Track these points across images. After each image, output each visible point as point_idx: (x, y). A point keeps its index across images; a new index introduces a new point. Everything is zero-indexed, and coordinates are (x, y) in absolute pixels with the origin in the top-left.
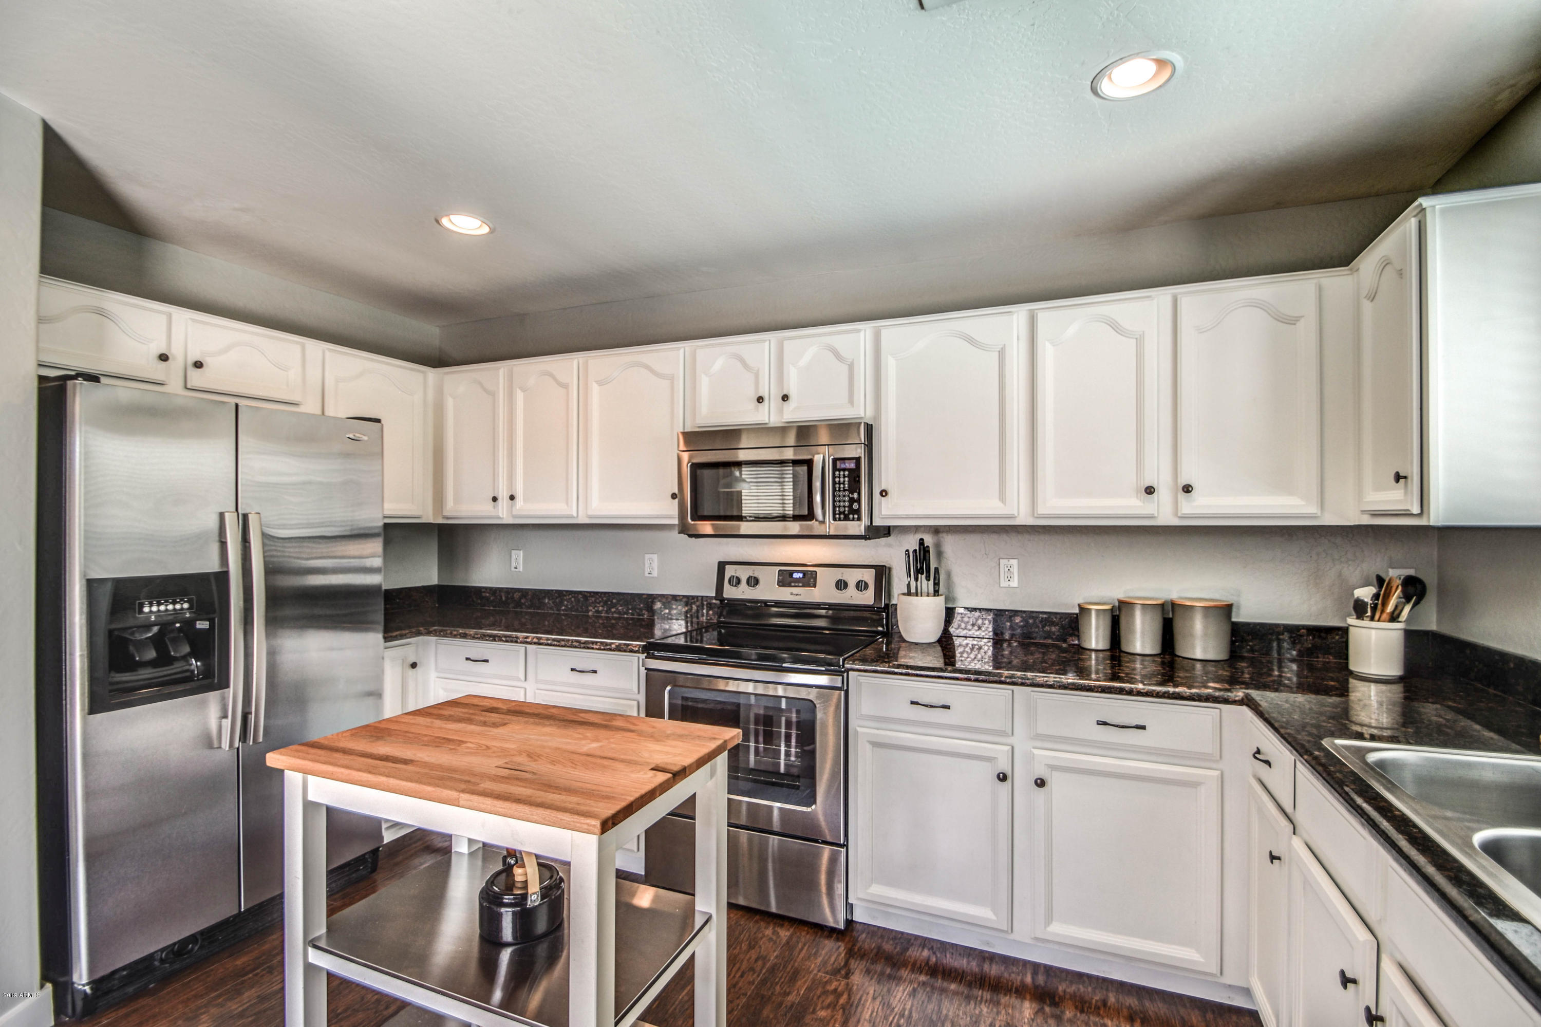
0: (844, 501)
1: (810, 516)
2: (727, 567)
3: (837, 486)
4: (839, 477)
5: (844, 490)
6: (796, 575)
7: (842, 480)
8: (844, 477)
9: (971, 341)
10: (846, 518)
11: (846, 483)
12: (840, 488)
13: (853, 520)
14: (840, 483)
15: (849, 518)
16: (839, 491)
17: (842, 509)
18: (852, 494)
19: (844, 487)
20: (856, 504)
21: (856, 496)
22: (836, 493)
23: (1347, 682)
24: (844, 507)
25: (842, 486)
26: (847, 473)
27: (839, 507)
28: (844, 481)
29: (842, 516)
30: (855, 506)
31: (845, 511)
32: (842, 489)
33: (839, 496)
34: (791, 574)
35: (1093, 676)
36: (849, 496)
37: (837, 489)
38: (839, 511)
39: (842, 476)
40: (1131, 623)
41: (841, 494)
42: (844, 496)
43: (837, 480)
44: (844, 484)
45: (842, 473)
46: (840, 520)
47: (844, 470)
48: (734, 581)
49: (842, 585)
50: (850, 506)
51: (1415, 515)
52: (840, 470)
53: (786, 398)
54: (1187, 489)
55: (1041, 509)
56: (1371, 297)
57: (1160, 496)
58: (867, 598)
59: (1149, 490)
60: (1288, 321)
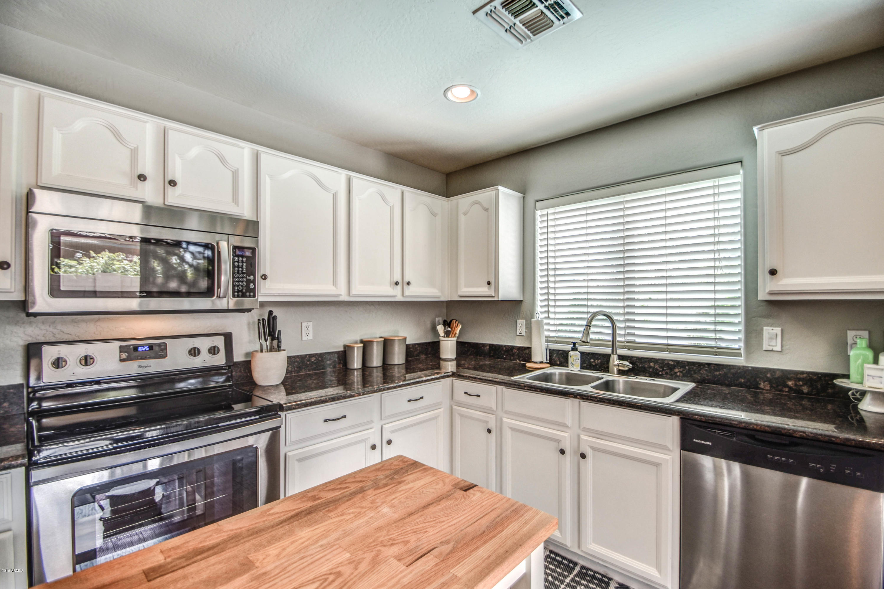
0: (242, 282)
1: (209, 292)
2: (45, 348)
3: (237, 269)
4: (238, 262)
5: (242, 273)
6: (140, 349)
7: (240, 264)
8: (243, 262)
9: (318, 182)
10: (244, 295)
11: (244, 267)
12: (238, 271)
13: (250, 297)
14: (238, 267)
15: (246, 295)
16: (238, 273)
17: (240, 288)
18: (249, 276)
19: (242, 271)
20: (252, 284)
21: (252, 278)
22: (236, 275)
24: (242, 286)
25: (240, 269)
26: (244, 259)
27: (238, 286)
28: (242, 266)
29: (240, 294)
30: (252, 286)
31: (242, 290)
32: (240, 272)
33: (238, 277)
34: (135, 347)
36: (246, 278)
37: (236, 272)
38: (238, 289)
39: (240, 261)
40: (372, 349)
41: (240, 275)
42: (242, 278)
43: (236, 264)
44: (242, 267)
45: (240, 259)
46: (238, 296)
47: (241, 257)
48: (58, 363)
49: (194, 352)
50: (248, 286)
51: (493, 297)
52: (238, 256)
53: (173, 183)
54: (409, 283)
55: (354, 292)
56: (465, 214)
57: (399, 287)
58: (220, 360)
59: (397, 284)
60: (434, 214)
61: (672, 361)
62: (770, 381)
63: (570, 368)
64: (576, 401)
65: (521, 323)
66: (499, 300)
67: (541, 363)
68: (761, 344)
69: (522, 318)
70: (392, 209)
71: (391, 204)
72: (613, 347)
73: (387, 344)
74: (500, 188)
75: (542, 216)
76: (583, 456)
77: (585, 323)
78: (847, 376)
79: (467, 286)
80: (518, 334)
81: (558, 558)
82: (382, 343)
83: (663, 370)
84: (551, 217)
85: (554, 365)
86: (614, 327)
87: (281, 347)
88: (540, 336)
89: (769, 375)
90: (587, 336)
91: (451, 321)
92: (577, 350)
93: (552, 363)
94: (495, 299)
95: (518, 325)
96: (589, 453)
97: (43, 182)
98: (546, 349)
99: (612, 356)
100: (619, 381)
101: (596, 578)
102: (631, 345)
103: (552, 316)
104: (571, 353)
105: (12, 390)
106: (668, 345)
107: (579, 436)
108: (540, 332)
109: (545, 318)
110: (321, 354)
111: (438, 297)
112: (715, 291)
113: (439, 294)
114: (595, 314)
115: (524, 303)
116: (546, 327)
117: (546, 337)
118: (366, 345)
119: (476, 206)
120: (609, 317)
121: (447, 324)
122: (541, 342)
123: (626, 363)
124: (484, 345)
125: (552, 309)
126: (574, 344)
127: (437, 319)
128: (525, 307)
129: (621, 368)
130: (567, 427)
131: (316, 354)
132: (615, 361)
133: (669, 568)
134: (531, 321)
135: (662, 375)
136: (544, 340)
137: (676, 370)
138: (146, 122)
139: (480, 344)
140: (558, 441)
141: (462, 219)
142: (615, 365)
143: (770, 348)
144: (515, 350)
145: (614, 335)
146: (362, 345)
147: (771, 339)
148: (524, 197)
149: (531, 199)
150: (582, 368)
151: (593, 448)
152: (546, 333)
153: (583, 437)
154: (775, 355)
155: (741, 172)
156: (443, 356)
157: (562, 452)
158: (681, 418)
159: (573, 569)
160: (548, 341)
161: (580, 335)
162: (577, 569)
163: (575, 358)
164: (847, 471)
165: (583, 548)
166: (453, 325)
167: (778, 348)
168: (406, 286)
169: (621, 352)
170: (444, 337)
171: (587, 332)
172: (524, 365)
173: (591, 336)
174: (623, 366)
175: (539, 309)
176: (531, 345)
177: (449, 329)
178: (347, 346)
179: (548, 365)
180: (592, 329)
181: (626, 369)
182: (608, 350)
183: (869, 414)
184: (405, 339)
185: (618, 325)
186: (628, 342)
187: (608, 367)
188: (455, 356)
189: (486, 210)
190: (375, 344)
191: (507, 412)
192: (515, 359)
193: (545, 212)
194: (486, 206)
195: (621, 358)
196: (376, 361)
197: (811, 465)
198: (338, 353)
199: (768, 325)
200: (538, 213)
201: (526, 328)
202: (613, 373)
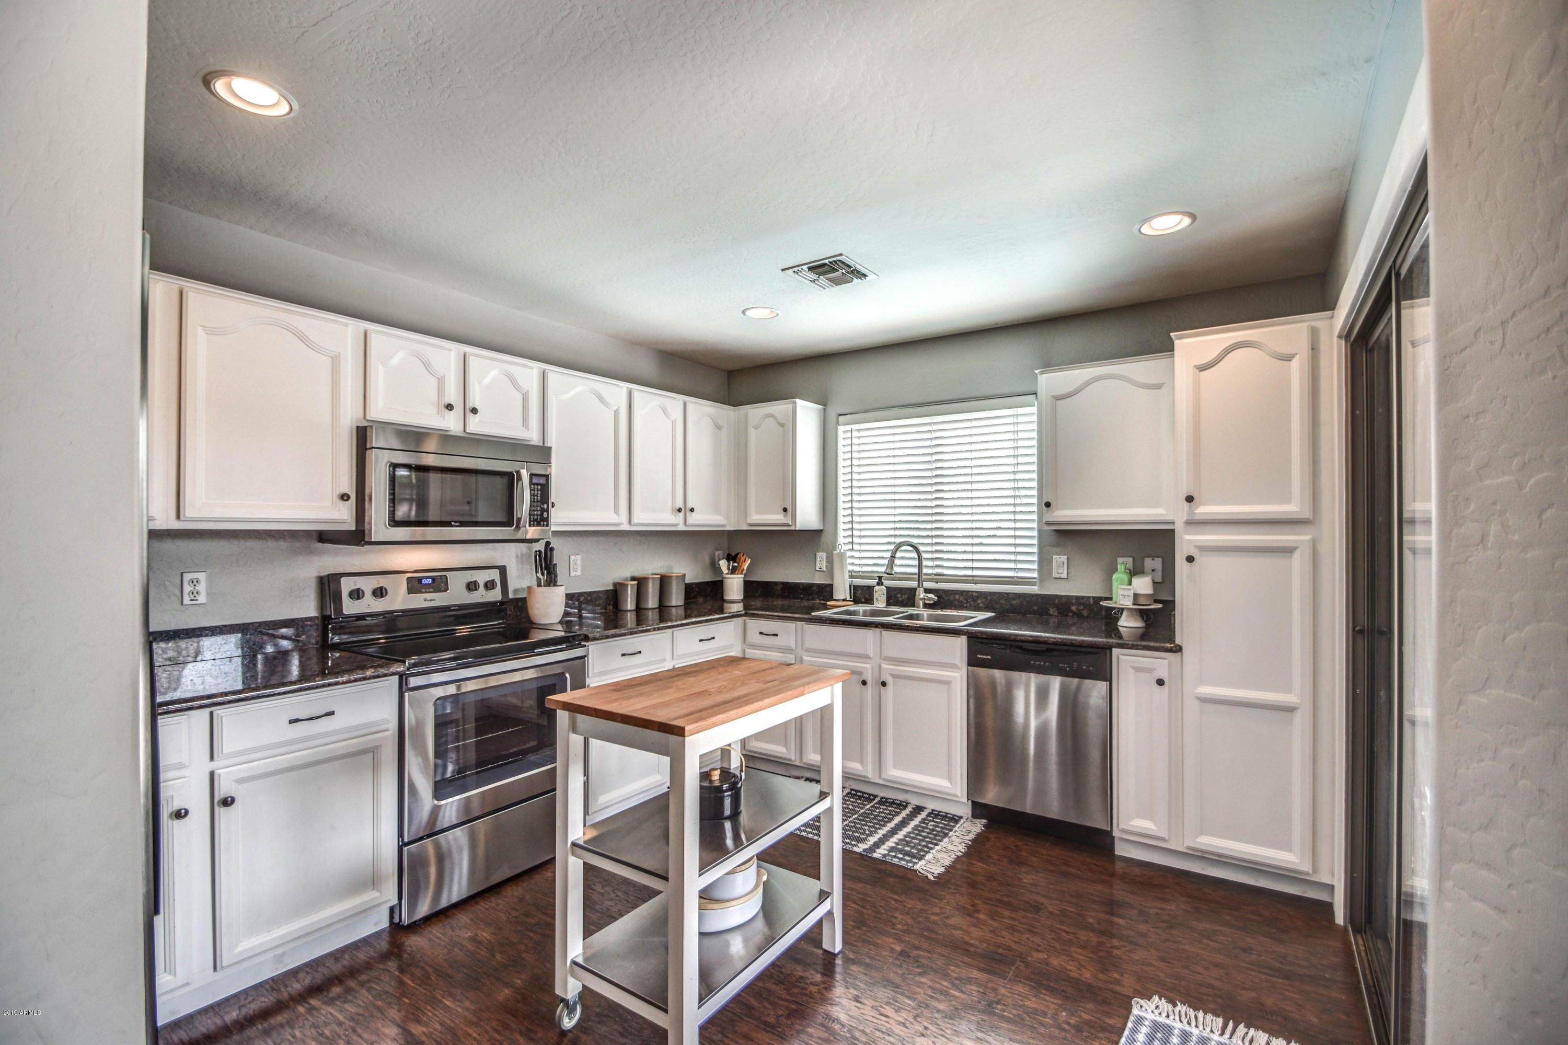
0: (538, 510)
1: (508, 522)
2: (343, 580)
4: (535, 490)
5: (538, 501)
6: (424, 581)
7: (536, 492)
8: (538, 490)
9: (601, 399)
10: (539, 524)
11: (540, 495)
12: (534, 499)
13: (543, 526)
14: (534, 496)
15: (541, 524)
16: (534, 501)
17: (536, 517)
18: (543, 505)
19: (538, 499)
20: (546, 513)
21: (545, 506)
22: (532, 504)
23: (723, 605)
24: (538, 515)
25: (536, 498)
26: (539, 487)
27: (534, 515)
28: (538, 494)
29: (536, 523)
30: (545, 515)
31: (538, 518)
32: (536, 500)
33: (534, 506)
34: (420, 580)
35: (650, 622)
36: (541, 506)
38: (534, 518)
40: (647, 587)
41: (536, 504)
42: (538, 506)
43: (534, 492)
44: (538, 496)
45: (536, 487)
46: (534, 526)
47: (538, 484)
48: (357, 594)
49: (472, 586)
50: (542, 514)
51: (789, 525)
52: (534, 484)
53: (474, 411)
54: (692, 510)
55: (636, 520)
56: (756, 428)
57: (682, 514)
58: (495, 595)
59: (679, 510)
60: (718, 427)
61: (976, 592)
62: (1057, 606)
63: (876, 604)
64: (878, 630)
65: (821, 557)
66: (797, 529)
67: (844, 600)
68: (1051, 572)
69: (822, 551)
70: (674, 423)
71: (673, 418)
72: (919, 581)
73: (664, 581)
74: (798, 401)
75: (845, 432)
76: (884, 684)
77: (888, 555)
78: (1110, 599)
79: (758, 513)
80: (817, 569)
81: (859, 794)
82: (659, 580)
83: (968, 602)
84: (855, 434)
85: (859, 603)
86: (920, 559)
87: (556, 582)
88: (843, 570)
89: (1056, 601)
90: (892, 568)
91: (737, 555)
92: (882, 584)
93: (856, 601)
94: (792, 528)
95: (818, 559)
96: (889, 680)
97: (372, 416)
98: (850, 586)
99: (918, 589)
100: (923, 614)
101: (895, 804)
102: (939, 578)
103: (856, 547)
104: (877, 588)
105: (309, 623)
106: (973, 576)
107: (880, 666)
108: (842, 566)
109: (849, 550)
110: (590, 592)
111: (723, 526)
112: (1015, 521)
113: (723, 521)
114: (899, 545)
115: (824, 533)
116: (849, 561)
117: (849, 572)
118: (641, 582)
119: (771, 420)
120: (915, 548)
121: (731, 558)
122: (843, 577)
123: (931, 596)
124: (776, 583)
125: (856, 540)
126: (880, 578)
127: (717, 553)
128: (826, 538)
129: (927, 602)
130: (869, 658)
131: (585, 593)
132: (921, 594)
133: (959, 777)
134: (832, 553)
135: (966, 607)
136: (847, 574)
137: (979, 601)
138: (450, 350)
139: (772, 582)
140: (860, 673)
141: (752, 433)
142: (921, 599)
143: (1058, 576)
144: (814, 588)
145: (920, 566)
146: (635, 582)
147: (1058, 566)
148: (825, 409)
149: (832, 412)
150: (888, 604)
151: (892, 675)
152: (850, 568)
153: (884, 666)
154: (1063, 581)
155: (1036, 403)
156: (727, 597)
157: (864, 683)
158: (968, 637)
159: (874, 799)
160: (851, 577)
161: (883, 569)
162: (877, 800)
163: (880, 595)
164: (1084, 667)
165: (884, 776)
166: (740, 559)
167: (1065, 576)
168: (688, 513)
169: (927, 585)
170: (728, 574)
171: (891, 564)
172: (826, 604)
173: (896, 569)
174: (930, 599)
175: (841, 540)
176: (832, 579)
177: (736, 564)
178: (619, 584)
179: (852, 603)
180: (897, 562)
181: (932, 602)
182: (914, 584)
183: (1125, 629)
184: (684, 575)
185: (924, 555)
186: (935, 575)
187: (914, 602)
188: (742, 598)
189: (782, 425)
190: (650, 582)
191: (807, 650)
192: (813, 599)
193: (848, 428)
194: (782, 421)
195: (927, 591)
196: (652, 602)
197: (1061, 665)
198: (607, 591)
199: (1057, 554)
200: (841, 429)
201: (827, 562)
202: (918, 607)
